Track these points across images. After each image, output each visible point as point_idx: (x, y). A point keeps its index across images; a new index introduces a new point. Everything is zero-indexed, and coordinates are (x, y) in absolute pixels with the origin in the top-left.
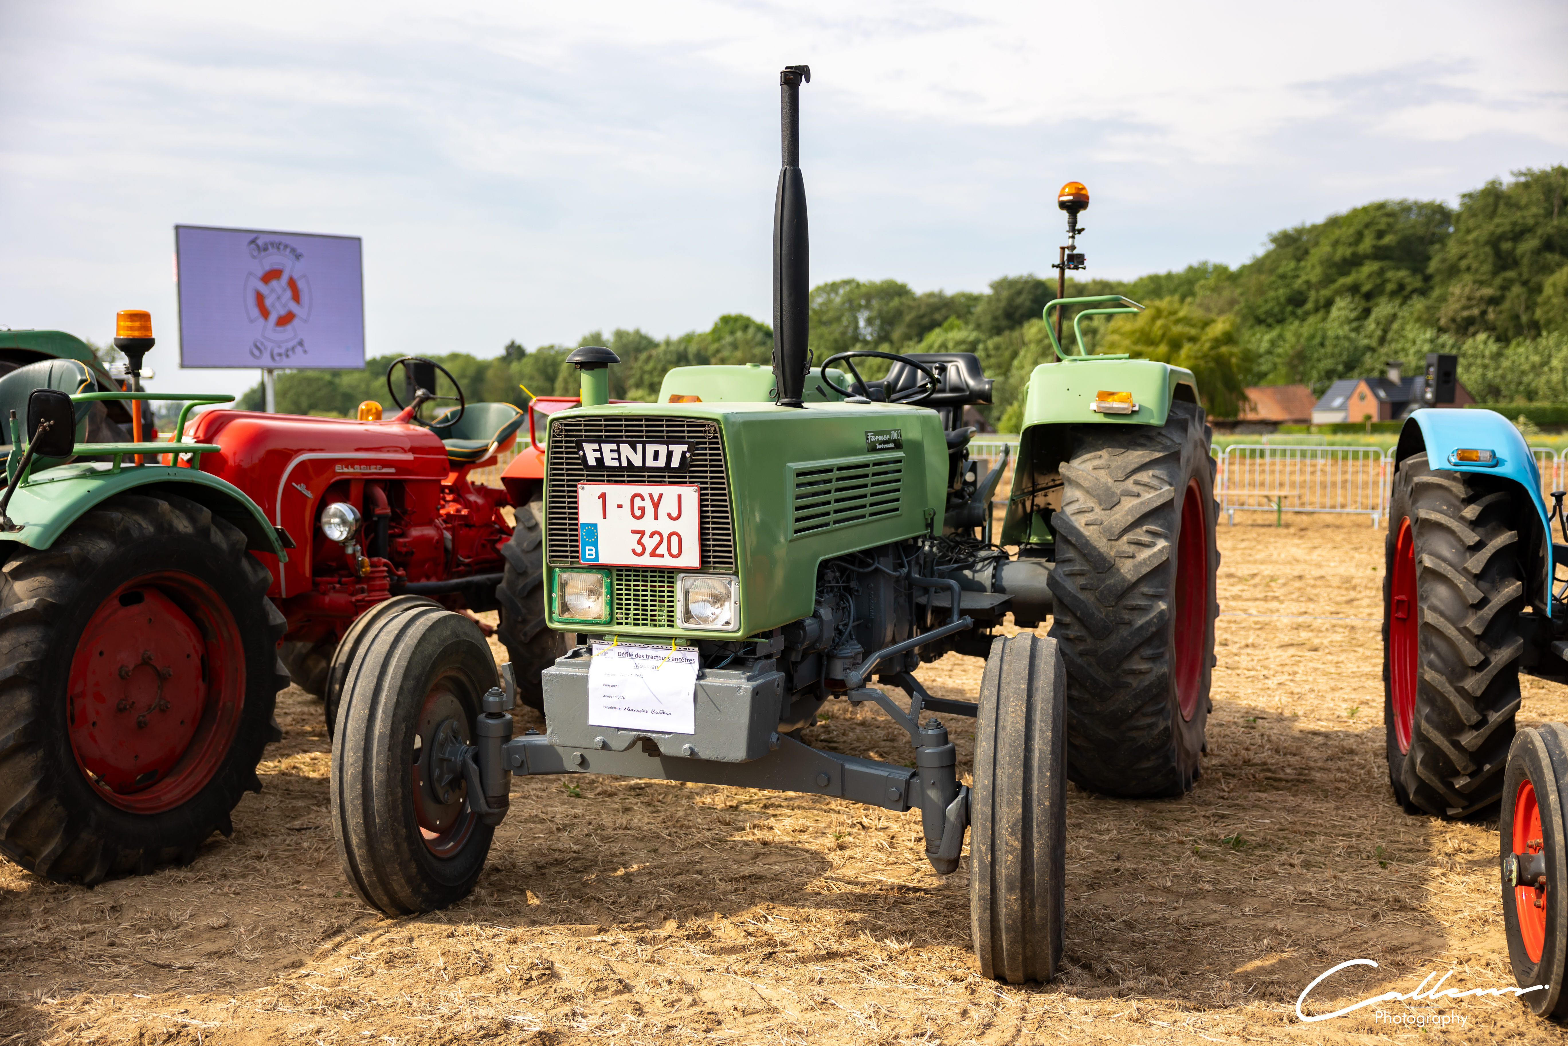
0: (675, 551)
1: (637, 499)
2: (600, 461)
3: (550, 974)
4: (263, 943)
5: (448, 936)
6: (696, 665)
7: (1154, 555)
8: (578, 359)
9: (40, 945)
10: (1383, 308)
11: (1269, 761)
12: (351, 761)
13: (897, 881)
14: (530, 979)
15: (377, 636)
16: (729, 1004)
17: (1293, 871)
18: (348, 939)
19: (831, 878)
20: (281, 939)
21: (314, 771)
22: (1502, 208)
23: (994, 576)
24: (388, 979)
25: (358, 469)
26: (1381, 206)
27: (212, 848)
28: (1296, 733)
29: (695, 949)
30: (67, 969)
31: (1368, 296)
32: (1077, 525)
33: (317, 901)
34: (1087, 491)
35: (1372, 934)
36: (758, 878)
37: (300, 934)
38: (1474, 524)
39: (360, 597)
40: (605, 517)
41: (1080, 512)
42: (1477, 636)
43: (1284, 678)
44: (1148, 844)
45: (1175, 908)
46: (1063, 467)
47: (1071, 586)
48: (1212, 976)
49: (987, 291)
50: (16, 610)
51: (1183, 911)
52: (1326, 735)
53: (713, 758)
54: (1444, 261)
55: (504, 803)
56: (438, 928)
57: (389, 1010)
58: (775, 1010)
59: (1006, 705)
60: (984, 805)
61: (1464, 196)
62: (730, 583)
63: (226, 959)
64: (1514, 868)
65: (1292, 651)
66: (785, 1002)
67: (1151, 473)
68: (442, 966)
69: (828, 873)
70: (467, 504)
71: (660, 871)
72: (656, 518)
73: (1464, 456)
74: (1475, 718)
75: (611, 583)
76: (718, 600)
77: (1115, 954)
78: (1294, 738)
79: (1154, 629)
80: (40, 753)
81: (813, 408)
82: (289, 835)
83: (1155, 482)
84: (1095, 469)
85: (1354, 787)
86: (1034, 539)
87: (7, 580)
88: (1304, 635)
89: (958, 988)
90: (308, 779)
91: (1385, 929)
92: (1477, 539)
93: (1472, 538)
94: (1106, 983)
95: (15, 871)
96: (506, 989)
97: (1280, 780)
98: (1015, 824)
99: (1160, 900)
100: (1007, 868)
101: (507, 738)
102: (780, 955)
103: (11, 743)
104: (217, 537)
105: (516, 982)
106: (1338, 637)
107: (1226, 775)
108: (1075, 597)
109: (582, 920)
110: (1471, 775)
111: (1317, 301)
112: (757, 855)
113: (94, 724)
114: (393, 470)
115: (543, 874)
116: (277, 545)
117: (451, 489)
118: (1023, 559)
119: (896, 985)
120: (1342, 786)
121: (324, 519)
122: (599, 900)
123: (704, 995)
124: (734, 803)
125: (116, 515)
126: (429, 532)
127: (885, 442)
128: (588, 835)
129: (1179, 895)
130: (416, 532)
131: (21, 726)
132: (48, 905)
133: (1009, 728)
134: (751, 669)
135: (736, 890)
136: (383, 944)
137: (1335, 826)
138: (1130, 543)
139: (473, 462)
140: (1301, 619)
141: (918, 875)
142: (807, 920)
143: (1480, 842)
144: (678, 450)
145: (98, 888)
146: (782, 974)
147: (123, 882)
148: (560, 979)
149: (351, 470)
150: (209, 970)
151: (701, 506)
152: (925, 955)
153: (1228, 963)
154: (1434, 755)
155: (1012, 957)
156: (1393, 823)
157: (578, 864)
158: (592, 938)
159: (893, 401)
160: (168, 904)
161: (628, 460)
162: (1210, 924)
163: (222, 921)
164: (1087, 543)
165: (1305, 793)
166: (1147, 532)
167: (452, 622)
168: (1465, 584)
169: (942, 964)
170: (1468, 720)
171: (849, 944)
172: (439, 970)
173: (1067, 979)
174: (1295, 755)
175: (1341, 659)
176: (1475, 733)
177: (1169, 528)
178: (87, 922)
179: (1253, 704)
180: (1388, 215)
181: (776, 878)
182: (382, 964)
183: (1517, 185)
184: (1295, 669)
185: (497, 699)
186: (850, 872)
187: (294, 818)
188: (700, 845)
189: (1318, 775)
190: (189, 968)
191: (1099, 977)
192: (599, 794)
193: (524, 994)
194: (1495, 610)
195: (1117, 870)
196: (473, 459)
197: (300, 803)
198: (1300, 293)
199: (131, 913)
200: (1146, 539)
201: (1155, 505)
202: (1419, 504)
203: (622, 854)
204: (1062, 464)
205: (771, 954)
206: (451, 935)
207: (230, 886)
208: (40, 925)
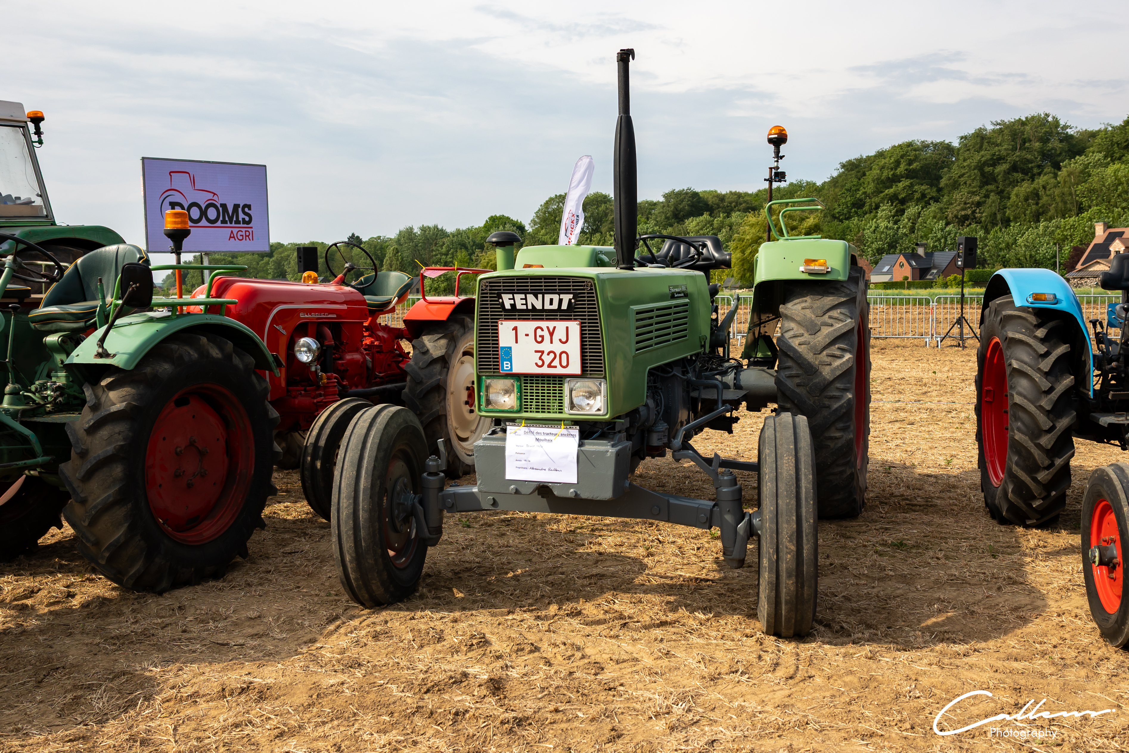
0: (564, 363)
1: (539, 330)
2: (513, 306)
3: (485, 642)
4: (287, 627)
5: (411, 619)
6: (577, 438)
7: (844, 363)
8: (494, 240)
9: (136, 633)
10: (912, 210)
11: (905, 494)
12: (345, 505)
13: (692, 575)
14: (472, 645)
15: (356, 423)
16: (606, 656)
17: (940, 562)
18: (344, 623)
19: (649, 574)
20: (298, 624)
21: (288, 515)
22: (985, 144)
23: (735, 379)
24: (376, 648)
25: (314, 316)
26: (910, 145)
27: (234, 567)
28: (917, 476)
29: (575, 622)
30: (160, 648)
31: (903, 202)
32: (793, 345)
33: (316, 599)
34: (799, 323)
35: (1000, 600)
36: (601, 576)
37: (310, 620)
38: (1043, 341)
39: (319, 399)
40: (517, 342)
41: (795, 336)
42: (1048, 411)
43: (899, 442)
44: (843, 547)
45: (873, 587)
46: (782, 308)
47: (790, 384)
48: (907, 629)
49: (662, 199)
50: (112, 411)
51: (879, 589)
52: (936, 477)
53: (590, 498)
54: (950, 178)
55: (439, 531)
56: (402, 614)
57: (384, 668)
58: (637, 660)
59: (781, 459)
60: (771, 523)
61: (962, 138)
62: (600, 384)
63: (264, 639)
64: (1097, 554)
65: (898, 425)
66: (641, 654)
67: (839, 311)
68: (412, 638)
69: (647, 572)
70: (378, 338)
71: (537, 573)
72: (551, 342)
73: (1037, 297)
74: (1047, 462)
75: (521, 385)
76: (591, 395)
77: (842, 617)
78: (916, 479)
79: (844, 410)
80: (129, 505)
81: (639, 271)
82: (284, 556)
83: (841, 317)
84: (803, 309)
85: (963, 508)
86: (759, 355)
87: (104, 391)
88: (903, 415)
89: (751, 641)
90: (286, 520)
91: (1007, 597)
92: (1046, 349)
93: (1042, 349)
94: (842, 636)
95: (106, 585)
96: (457, 652)
97: (916, 505)
98: (792, 535)
99: (863, 582)
100: (787, 563)
101: (441, 489)
102: (631, 624)
103: (111, 499)
104: (236, 360)
105: (462, 647)
106: (925, 416)
107: (881, 503)
108: (793, 391)
109: (493, 606)
110: (1043, 499)
111: (871, 205)
112: (597, 562)
113: (160, 486)
114: (335, 316)
115: (460, 577)
116: (274, 365)
117: (367, 329)
118: (752, 367)
119: (710, 641)
120: (955, 508)
121: (296, 349)
122: (502, 593)
123: (588, 651)
124: (572, 529)
125: (174, 347)
126: (357, 356)
127: (679, 293)
128: (484, 552)
129: (874, 579)
130: (348, 357)
131: (117, 488)
132: (134, 607)
133: (785, 474)
134: (612, 439)
135: (590, 584)
136: (368, 626)
137: (957, 533)
138: (828, 355)
139: (382, 310)
140: (897, 405)
141: (705, 571)
142: (640, 602)
143: (1049, 541)
144: (566, 298)
145: (166, 595)
146: (636, 637)
147: (182, 591)
148: (491, 644)
149: (309, 316)
150: (255, 646)
151: (582, 334)
152: (722, 622)
153: (915, 621)
154: (1020, 487)
155: (788, 620)
156: (993, 530)
157: (481, 570)
158: (507, 618)
159: (673, 267)
160: (216, 604)
161: (533, 305)
162: (898, 597)
163: (256, 614)
164: (800, 356)
165: (933, 513)
166: (838, 348)
167: (403, 414)
168: (1040, 378)
169: (734, 627)
170: (1043, 464)
171: (671, 617)
172: (409, 642)
173: (818, 633)
174: (920, 490)
175: (930, 429)
176: (1047, 472)
177: (852, 346)
178: (164, 617)
179: (885, 458)
180: (915, 150)
181: (613, 575)
182: (370, 639)
183: (994, 131)
184: (904, 436)
185: (435, 463)
186: (660, 570)
187: (284, 546)
188: (559, 556)
189: (939, 502)
190: (241, 645)
191: (837, 632)
192: (482, 525)
193: (470, 655)
194: (1058, 395)
195: (831, 564)
196: (383, 308)
197: (287, 536)
198: (861, 200)
199: (192, 610)
200: (838, 353)
201: (843, 331)
202: (1006, 329)
203: (509, 563)
204: (781, 306)
205: (625, 624)
206: (413, 618)
207: (255, 591)
208: (132, 620)
